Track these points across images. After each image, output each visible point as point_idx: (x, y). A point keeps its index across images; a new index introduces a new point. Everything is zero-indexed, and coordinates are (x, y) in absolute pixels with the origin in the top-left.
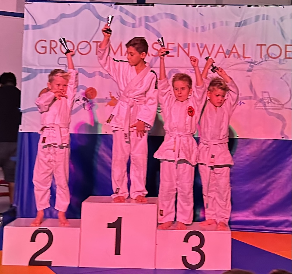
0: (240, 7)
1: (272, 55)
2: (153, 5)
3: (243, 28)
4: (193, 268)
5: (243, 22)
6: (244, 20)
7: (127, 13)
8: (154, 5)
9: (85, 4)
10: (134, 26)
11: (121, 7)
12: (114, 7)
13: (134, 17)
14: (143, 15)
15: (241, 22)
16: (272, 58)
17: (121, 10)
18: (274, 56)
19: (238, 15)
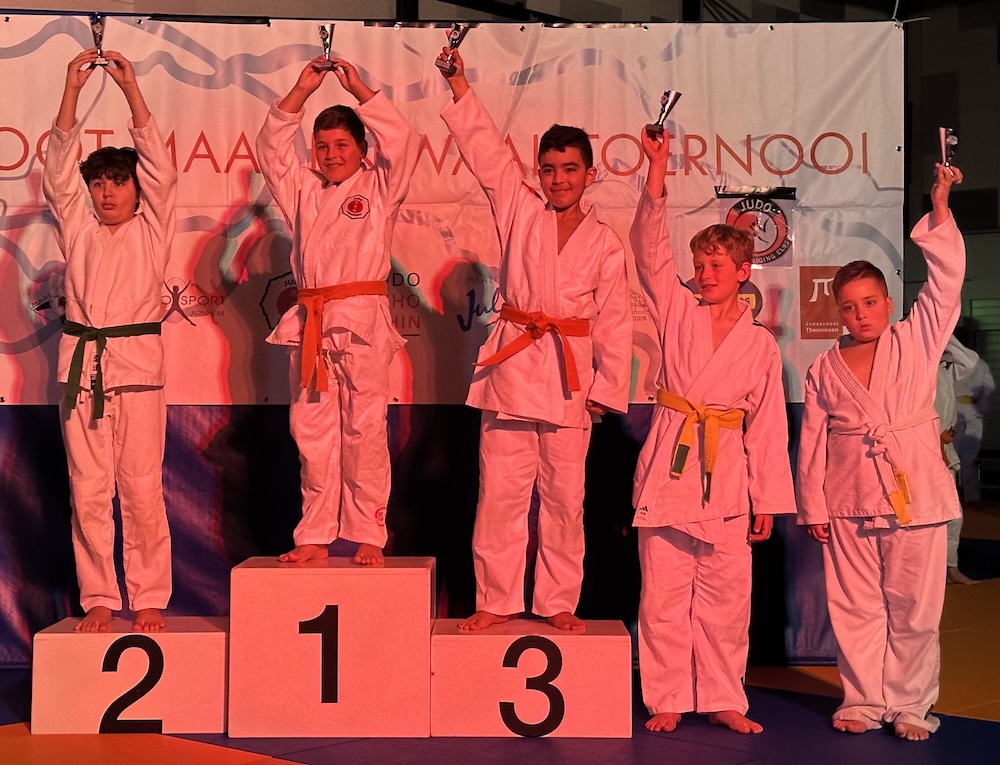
0: (522, 29)
1: (616, 165)
2: (265, 20)
3: (532, 89)
4: (532, 733)
5: (532, 71)
6: (535, 66)
7: (188, 44)
8: (270, 21)
9: (59, 17)
10: (209, 82)
11: (169, 27)
12: (146, 28)
13: (208, 57)
14: (237, 50)
15: (525, 73)
16: (616, 173)
17: (169, 35)
18: (622, 169)
19: (517, 52)
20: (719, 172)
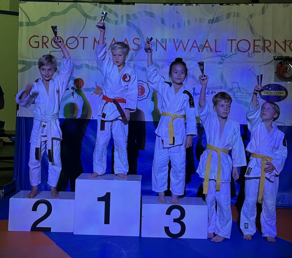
2: (133, 4)
3: (215, 25)
4: (175, 237)
6: (217, 18)
7: (110, 11)
9: (73, 3)
10: (116, 23)
11: (105, 6)
12: (98, 6)
13: (116, 15)
14: (125, 13)
15: (213, 19)
17: (105, 9)
18: (243, 50)
19: (211, 13)
20: (275, 51)
